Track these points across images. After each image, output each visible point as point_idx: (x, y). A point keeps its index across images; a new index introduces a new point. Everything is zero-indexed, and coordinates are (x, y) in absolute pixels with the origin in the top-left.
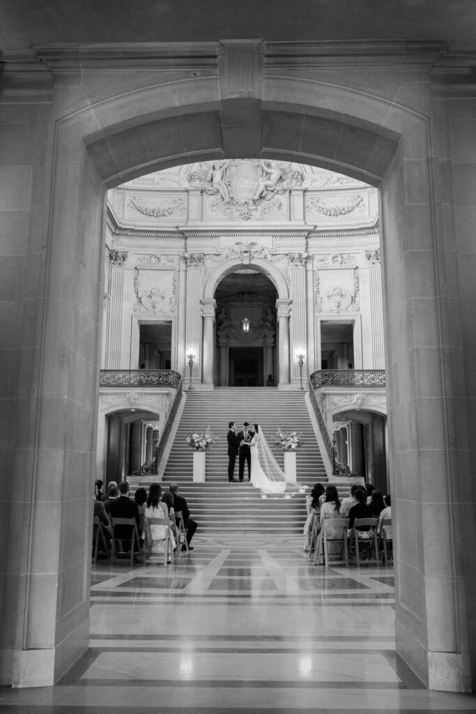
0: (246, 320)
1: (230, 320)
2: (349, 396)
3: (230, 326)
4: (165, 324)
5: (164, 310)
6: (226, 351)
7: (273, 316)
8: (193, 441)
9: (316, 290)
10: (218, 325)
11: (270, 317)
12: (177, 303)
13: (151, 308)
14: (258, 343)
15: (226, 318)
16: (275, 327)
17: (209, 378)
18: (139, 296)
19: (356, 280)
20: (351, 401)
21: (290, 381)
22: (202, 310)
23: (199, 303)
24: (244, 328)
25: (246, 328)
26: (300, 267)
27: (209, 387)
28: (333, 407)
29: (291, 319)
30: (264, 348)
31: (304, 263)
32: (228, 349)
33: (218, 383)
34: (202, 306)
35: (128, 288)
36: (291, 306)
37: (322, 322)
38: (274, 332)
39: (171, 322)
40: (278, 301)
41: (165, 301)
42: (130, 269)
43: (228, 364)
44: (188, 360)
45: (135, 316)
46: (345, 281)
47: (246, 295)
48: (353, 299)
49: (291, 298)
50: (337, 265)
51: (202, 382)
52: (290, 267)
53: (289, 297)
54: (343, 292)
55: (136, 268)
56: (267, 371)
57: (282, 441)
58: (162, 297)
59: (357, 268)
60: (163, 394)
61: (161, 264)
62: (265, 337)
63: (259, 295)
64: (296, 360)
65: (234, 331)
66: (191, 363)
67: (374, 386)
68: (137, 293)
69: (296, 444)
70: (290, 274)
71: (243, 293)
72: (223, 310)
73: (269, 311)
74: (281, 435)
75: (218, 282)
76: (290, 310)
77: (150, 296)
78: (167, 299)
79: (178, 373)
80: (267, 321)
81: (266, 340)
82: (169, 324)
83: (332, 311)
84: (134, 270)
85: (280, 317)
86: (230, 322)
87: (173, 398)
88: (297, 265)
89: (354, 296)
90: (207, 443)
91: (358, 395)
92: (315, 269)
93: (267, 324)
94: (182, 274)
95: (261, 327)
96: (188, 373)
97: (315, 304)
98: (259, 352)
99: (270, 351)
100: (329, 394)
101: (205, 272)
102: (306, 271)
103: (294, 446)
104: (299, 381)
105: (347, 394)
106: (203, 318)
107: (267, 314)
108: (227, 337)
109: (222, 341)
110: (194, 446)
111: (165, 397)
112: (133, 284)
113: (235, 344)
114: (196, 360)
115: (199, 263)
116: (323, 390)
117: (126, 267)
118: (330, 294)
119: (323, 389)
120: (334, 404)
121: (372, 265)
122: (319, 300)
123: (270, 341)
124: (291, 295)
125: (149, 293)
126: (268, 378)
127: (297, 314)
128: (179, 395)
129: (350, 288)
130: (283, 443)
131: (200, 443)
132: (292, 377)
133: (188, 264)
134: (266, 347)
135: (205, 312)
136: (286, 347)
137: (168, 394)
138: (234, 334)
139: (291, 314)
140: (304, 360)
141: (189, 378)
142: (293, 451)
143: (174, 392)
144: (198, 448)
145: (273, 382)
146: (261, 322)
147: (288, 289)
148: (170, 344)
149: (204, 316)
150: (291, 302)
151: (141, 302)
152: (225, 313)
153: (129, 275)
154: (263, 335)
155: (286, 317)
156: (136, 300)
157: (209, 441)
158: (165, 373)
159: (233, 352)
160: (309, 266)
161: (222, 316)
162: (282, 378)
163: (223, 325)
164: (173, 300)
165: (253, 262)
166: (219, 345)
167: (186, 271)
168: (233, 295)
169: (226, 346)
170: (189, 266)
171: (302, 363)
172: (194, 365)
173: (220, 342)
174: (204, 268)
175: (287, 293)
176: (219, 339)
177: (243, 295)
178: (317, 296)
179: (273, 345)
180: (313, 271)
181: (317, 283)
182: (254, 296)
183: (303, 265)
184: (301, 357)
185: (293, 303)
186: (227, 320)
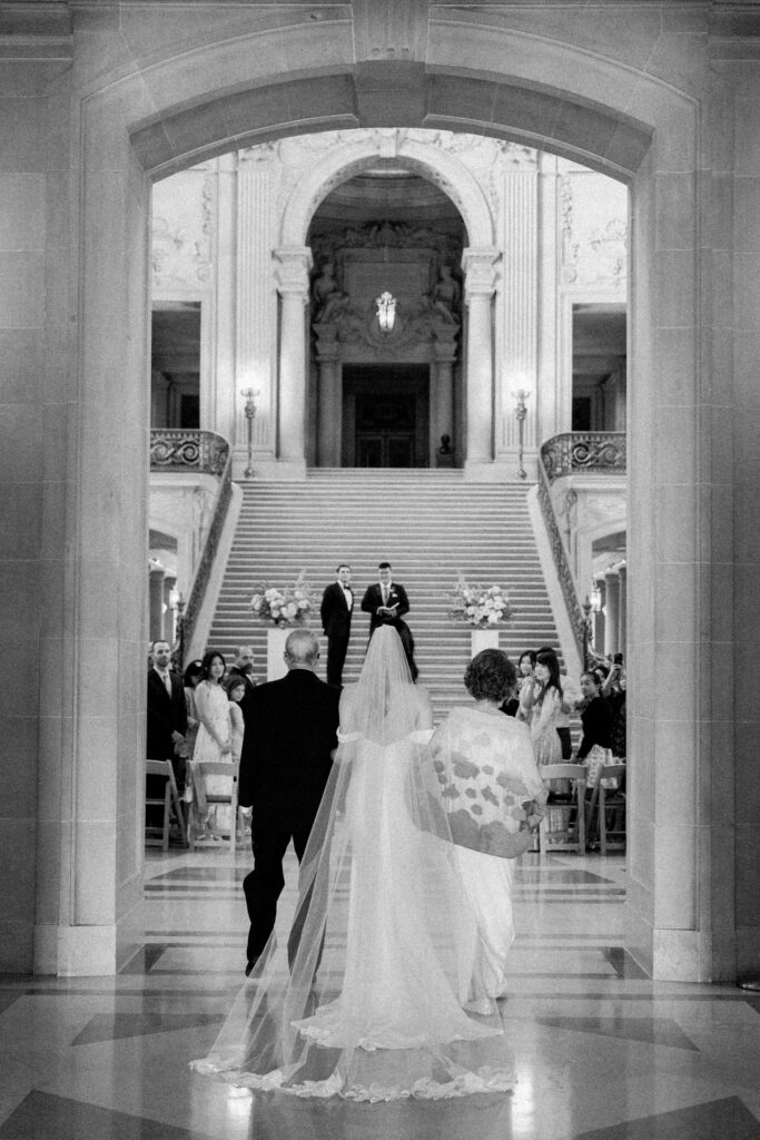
0: (387, 296)
1: (346, 294)
3: (348, 311)
4: (180, 308)
5: (181, 274)
6: (335, 375)
7: (456, 284)
8: (266, 606)
9: (562, 225)
10: (317, 307)
11: (447, 289)
12: (214, 257)
14: (416, 355)
15: (335, 290)
16: (461, 317)
17: (295, 445)
21: (493, 456)
22: (276, 275)
23: (268, 256)
24: (382, 320)
25: (387, 316)
26: (525, 165)
27: (294, 467)
28: (594, 523)
29: (499, 299)
30: (432, 371)
31: (533, 156)
32: (340, 370)
33: (316, 459)
34: (275, 263)
36: (500, 267)
37: (576, 307)
38: (457, 328)
39: (197, 305)
40: (466, 252)
41: (184, 251)
43: (340, 407)
44: (242, 403)
47: (387, 231)
49: (500, 247)
51: (278, 455)
52: (498, 167)
53: (494, 242)
56: (439, 426)
57: (468, 605)
58: (176, 241)
60: (185, 488)
62: (434, 337)
63: (419, 229)
64: (508, 405)
65: (355, 323)
66: (250, 411)
69: (500, 614)
70: (498, 183)
71: (380, 225)
72: (328, 269)
73: (445, 272)
74: (466, 593)
75: (315, 201)
76: (498, 277)
78: (188, 247)
79: (221, 440)
80: (441, 298)
81: (437, 345)
82: (193, 309)
83: (601, 278)
85: (472, 294)
86: (347, 299)
87: (212, 501)
88: (516, 161)
90: (299, 610)
92: (562, 171)
93: (440, 305)
94: (226, 180)
95: (424, 313)
96: (242, 434)
97: (560, 262)
98: (420, 375)
99: (446, 374)
100: (585, 491)
101: (283, 176)
102: (539, 175)
103: (494, 618)
104: (517, 456)
106: (280, 296)
107: (440, 280)
108: (337, 337)
109: (326, 348)
110: (269, 616)
111: (189, 495)
113: (358, 355)
114: (263, 404)
115: (268, 153)
116: (574, 480)
118: (598, 237)
119: (570, 478)
120: (598, 515)
122: (569, 250)
123: (446, 349)
124: (500, 236)
126: (440, 444)
127: (514, 288)
128: (226, 493)
130: (470, 610)
131: (284, 610)
132: (498, 446)
133: (241, 155)
134: (437, 363)
135: (284, 280)
136: (486, 371)
137: (197, 489)
138: (355, 330)
139: (500, 286)
140: (530, 404)
141: (246, 447)
142: (493, 627)
143: (212, 485)
144: (278, 621)
145: (452, 455)
146: (425, 300)
147: (493, 223)
148: (196, 356)
149: (281, 290)
150: (501, 257)
152: (334, 277)
154: (429, 335)
155: (488, 294)
157: (303, 604)
158: (189, 438)
159: (353, 377)
160: (548, 163)
161: (326, 284)
162: (475, 447)
163: (330, 307)
164: (204, 250)
165: (403, 153)
166: (318, 358)
167: (236, 173)
168: (353, 229)
169: (335, 362)
170: (243, 160)
171: (525, 411)
172: (257, 414)
173: (320, 352)
174: (280, 166)
175: (490, 232)
176: (318, 344)
177: (379, 229)
178: (566, 240)
179: (455, 359)
180: (558, 176)
181: (566, 206)
182: (407, 231)
183: (531, 161)
184: (522, 396)
185: (506, 258)
186: (339, 294)
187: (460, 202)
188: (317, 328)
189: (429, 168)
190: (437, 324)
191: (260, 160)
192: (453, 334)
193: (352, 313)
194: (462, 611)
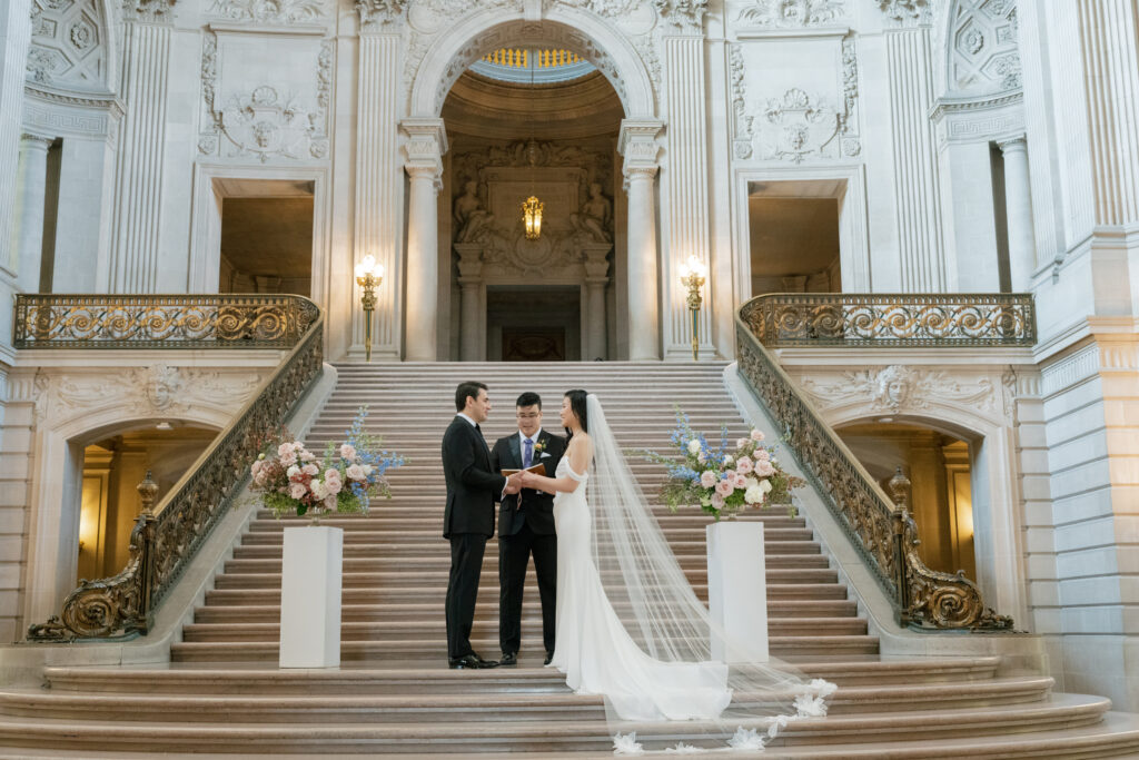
0: (532, 200)
2: (861, 377)
5: (290, 150)
6: (479, 295)
8: (279, 478)
9: (733, 97)
12: (330, 132)
13: (251, 143)
14: (566, 277)
15: (478, 208)
17: (424, 347)
18: (218, 107)
19: (847, 68)
20: (868, 392)
21: (662, 357)
22: (403, 150)
23: (394, 129)
24: (529, 224)
25: (533, 222)
26: (688, 30)
29: (664, 178)
30: (583, 293)
31: (698, 19)
32: (484, 292)
34: (403, 137)
35: (184, 82)
36: (663, 140)
37: (753, 188)
38: (608, 247)
39: (309, 187)
40: (625, 124)
41: (293, 124)
42: (190, 30)
43: (484, 332)
44: (360, 292)
45: (205, 166)
46: (817, 70)
47: (533, 149)
48: (841, 122)
49: (663, 118)
50: (794, 26)
51: (404, 357)
52: (659, 32)
53: (656, 114)
54: (813, 102)
55: (208, 29)
57: (700, 469)
58: (286, 113)
59: (851, 33)
61: (283, 18)
62: (584, 258)
64: (679, 294)
65: (499, 243)
66: (368, 303)
67: (939, 342)
68: (210, 101)
69: (767, 486)
70: (659, 49)
71: (526, 143)
72: (471, 187)
74: (695, 446)
76: (661, 152)
77: (250, 109)
78: (300, 119)
79: (311, 305)
80: (591, 217)
81: (587, 265)
83: (780, 154)
84: (203, 34)
86: (490, 219)
88: (678, 25)
89: (842, 111)
90: (348, 482)
91: (890, 372)
92: (731, 37)
93: (591, 223)
94: (346, 46)
95: (572, 233)
97: (732, 135)
99: (597, 296)
100: (799, 369)
101: (412, 43)
102: (706, 41)
103: (756, 492)
105: (855, 370)
106: (407, 174)
107: (590, 198)
108: (481, 258)
109: (469, 269)
110: (285, 499)
112: (198, 72)
113: (504, 278)
114: (385, 294)
115: (395, 16)
117: (176, 22)
118: (775, 108)
119: (779, 351)
121: (894, 25)
122: (743, 125)
123: (597, 269)
124: (663, 108)
125: (248, 101)
127: (681, 163)
129: (831, 90)
130: (708, 478)
131: (315, 485)
132: (667, 344)
133: (364, 17)
134: (588, 285)
135: (412, 155)
136: (650, 257)
138: (500, 249)
139: (664, 162)
140: (704, 291)
141: (364, 346)
144: (307, 504)
146: (574, 218)
147: (654, 92)
149: (408, 166)
150: (664, 129)
151: (222, 127)
152: (477, 196)
153: (185, 49)
154: (579, 254)
155: (649, 171)
156: (206, 120)
158: (270, 306)
159: (499, 301)
160: (714, 29)
162: (640, 346)
163: (473, 226)
164: (319, 123)
165: (552, 16)
166: (460, 279)
167: (358, 38)
168: (498, 148)
169: (479, 284)
170: (367, 22)
171: (699, 299)
172: (378, 306)
173: (462, 273)
174: (409, 30)
175: (651, 102)
176: (460, 264)
177: (526, 146)
178: (738, 112)
179: (607, 279)
180: (726, 42)
181: (737, 75)
182: (555, 150)
183: (696, 25)
184: (696, 283)
185: (671, 131)
186: (483, 212)
187: (616, 75)
188: (459, 247)
189: (580, 33)
190: (588, 243)
191: (386, 22)
192: (606, 252)
193: (496, 233)
194: (688, 482)
